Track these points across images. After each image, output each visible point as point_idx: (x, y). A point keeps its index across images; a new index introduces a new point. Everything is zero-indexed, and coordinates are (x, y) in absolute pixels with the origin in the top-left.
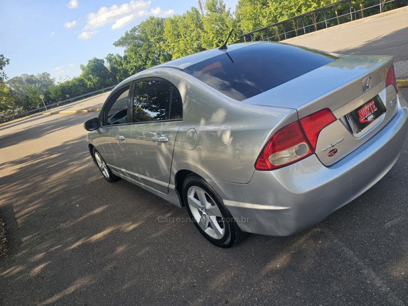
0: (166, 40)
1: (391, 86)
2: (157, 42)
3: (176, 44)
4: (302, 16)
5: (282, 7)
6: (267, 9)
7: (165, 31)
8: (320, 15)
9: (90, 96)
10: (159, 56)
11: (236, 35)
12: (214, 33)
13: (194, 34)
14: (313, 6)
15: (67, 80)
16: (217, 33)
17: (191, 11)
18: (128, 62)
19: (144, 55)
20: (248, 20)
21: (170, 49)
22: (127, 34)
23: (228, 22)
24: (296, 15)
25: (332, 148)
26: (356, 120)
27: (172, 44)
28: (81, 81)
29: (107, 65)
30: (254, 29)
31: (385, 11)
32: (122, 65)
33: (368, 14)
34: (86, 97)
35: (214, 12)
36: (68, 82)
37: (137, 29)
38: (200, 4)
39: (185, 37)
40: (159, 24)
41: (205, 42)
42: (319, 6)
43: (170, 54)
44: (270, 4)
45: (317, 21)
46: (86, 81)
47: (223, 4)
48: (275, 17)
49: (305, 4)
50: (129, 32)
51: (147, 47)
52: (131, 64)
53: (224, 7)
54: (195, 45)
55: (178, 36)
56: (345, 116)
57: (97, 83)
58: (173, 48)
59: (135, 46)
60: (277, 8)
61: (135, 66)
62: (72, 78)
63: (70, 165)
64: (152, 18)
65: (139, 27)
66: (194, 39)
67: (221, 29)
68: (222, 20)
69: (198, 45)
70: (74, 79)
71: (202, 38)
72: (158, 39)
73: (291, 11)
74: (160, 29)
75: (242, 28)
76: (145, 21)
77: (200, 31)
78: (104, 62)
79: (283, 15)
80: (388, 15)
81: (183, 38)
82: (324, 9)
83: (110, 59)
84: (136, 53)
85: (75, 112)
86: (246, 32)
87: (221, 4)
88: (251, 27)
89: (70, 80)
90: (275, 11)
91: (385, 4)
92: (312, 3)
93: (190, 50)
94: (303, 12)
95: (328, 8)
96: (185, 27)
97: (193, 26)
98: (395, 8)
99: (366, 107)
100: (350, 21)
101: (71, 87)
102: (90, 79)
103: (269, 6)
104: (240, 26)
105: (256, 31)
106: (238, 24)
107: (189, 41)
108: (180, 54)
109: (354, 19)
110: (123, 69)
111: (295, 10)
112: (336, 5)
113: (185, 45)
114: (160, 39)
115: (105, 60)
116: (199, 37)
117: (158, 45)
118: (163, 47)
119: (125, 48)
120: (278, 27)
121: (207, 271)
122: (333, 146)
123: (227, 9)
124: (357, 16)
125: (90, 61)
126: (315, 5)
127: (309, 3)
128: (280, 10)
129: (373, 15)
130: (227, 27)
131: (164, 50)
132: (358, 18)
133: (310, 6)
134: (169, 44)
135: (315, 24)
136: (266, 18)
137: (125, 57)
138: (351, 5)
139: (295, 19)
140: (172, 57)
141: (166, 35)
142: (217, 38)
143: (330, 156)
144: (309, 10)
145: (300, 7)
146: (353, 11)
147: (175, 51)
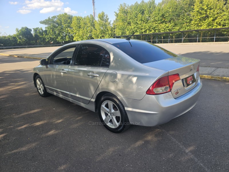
0: (72, 28)
1: (198, 72)
2: (67, 27)
3: (78, 32)
4: (146, 35)
5: (138, 27)
6: (130, 26)
7: (73, 22)
8: (154, 36)
9: (18, 48)
10: (66, 35)
11: (111, 35)
12: (100, 31)
13: (89, 28)
14: (152, 31)
15: (4, 35)
16: (102, 32)
17: (90, 16)
18: (47, 34)
19: (57, 32)
20: (119, 29)
21: (73, 33)
22: (49, 18)
23: (109, 27)
24: (144, 33)
25: (177, 91)
26: (186, 82)
27: (76, 31)
28: (14, 38)
29: (33, 32)
30: (121, 35)
31: (184, 42)
32: (43, 35)
33: (176, 42)
34: (14, 48)
35: (102, 20)
36: (5, 37)
37: (56, 17)
38: (94, 14)
39: (84, 29)
40: (69, 18)
41: (94, 35)
42: (155, 32)
43: (73, 36)
44: (132, 24)
45: (153, 39)
46: (18, 38)
47: (108, 18)
48: (133, 31)
49: (149, 29)
50: (51, 18)
51: (60, 29)
52: (48, 36)
53: (108, 20)
54: (88, 35)
55: (80, 27)
56: (182, 79)
57: (24, 42)
58: (76, 33)
59: (54, 26)
60: (135, 27)
61: (51, 38)
62: (8, 35)
63: (11, 85)
64: (66, 14)
65: (58, 16)
66: (88, 31)
67: (104, 30)
68: (105, 25)
69: (90, 35)
70: (9, 36)
71: (93, 32)
72: (67, 26)
73: (142, 31)
74: (70, 21)
75: (115, 32)
76: (61, 14)
77: (93, 28)
78: (31, 30)
79: (137, 31)
80: (185, 44)
81: (82, 29)
82: (157, 34)
83: (35, 30)
84: (53, 31)
85: (8, 55)
86: (117, 35)
87: (106, 17)
88: (120, 33)
89: (7, 36)
90: (134, 29)
91: (184, 39)
92: (152, 30)
93: (85, 37)
94: (147, 33)
95: (159, 34)
96: (84, 24)
97: (89, 24)
98: (188, 42)
99: (190, 78)
100: (168, 43)
101: (7, 40)
102: (20, 38)
103: (131, 25)
104: (114, 31)
105: (122, 36)
106: (114, 30)
107: (85, 32)
108: (79, 37)
109: (170, 43)
110: (43, 38)
111: (143, 31)
112: (163, 34)
113: (83, 33)
114: (69, 27)
115: (33, 30)
116: (92, 31)
117: (67, 29)
118: (70, 31)
119: (46, 26)
120: (134, 37)
121: (108, 142)
122: (177, 90)
123: (109, 21)
124: (171, 42)
125: (22, 28)
126: (153, 31)
127: (151, 29)
128: (136, 29)
129: (178, 43)
130: (108, 30)
131: (70, 33)
132: (171, 43)
133: (151, 31)
134: (73, 30)
135: (152, 40)
136: (129, 31)
137: (46, 31)
138: (170, 35)
139: (143, 35)
140: (74, 38)
141: (72, 25)
142: (101, 34)
143: (176, 94)
144: (150, 33)
145: (146, 30)
146: (170, 39)
147: (77, 35)
